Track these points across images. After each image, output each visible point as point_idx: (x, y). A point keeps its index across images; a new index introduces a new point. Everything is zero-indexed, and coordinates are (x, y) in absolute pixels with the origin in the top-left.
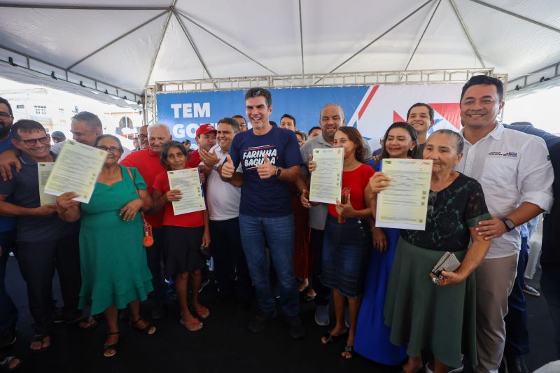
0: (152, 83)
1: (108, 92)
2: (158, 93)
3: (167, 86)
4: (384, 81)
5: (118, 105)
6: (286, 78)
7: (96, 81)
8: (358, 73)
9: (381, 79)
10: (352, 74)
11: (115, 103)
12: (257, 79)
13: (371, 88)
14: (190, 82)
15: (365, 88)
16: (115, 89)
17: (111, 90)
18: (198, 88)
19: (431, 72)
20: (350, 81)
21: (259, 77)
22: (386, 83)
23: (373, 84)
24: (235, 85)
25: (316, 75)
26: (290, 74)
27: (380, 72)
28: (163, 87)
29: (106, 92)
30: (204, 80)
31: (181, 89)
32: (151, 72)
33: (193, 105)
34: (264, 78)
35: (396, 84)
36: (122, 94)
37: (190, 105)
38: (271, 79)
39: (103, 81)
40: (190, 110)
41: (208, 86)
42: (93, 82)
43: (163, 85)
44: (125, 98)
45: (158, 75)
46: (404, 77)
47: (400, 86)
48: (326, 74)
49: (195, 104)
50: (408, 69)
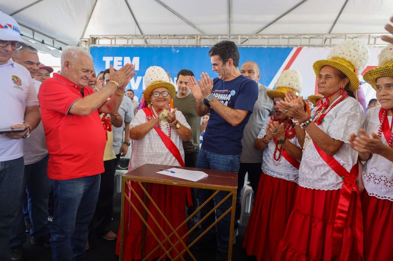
0: (87, 36)
1: (45, 42)
2: (92, 45)
3: (100, 40)
4: (307, 43)
5: (53, 55)
6: (213, 37)
7: (33, 31)
8: (282, 35)
9: (306, 42)
10: (277, 36)
11: (51, 53)
12: (186, 37)
13: (295, 49)
14: (122, 37)
15: (288, 50)
16: (52, 40)
17: (48, 41)
18: (130, 43)
19: (356, 35)
20: (274, 43)
21: (187, 35)
22: (309, 46)
23: (297, 46)
24: (165, 42)
25: (241, 35)
26: (218, 33)
27: (304, 35)
28: (97, 40)
29: (43, 42)
30: (136, 36)
31: (113, 43)
32: (86, 26)
33: (123, 59)
34: (192, 37)
35: (318, 46)
36: (58, 45)
37: (120, 58)
38: (199, 37)
39: (41, 32)
40: (120, 63)
41: (139, 42)
42: (31, 32)
43: (97, 38)
44: (61, 49)
45: (93, 30)
46: (328, 40)
47: (323, 48)
48: (252, 35)
49: (125, 58)
50: (331, 33)
